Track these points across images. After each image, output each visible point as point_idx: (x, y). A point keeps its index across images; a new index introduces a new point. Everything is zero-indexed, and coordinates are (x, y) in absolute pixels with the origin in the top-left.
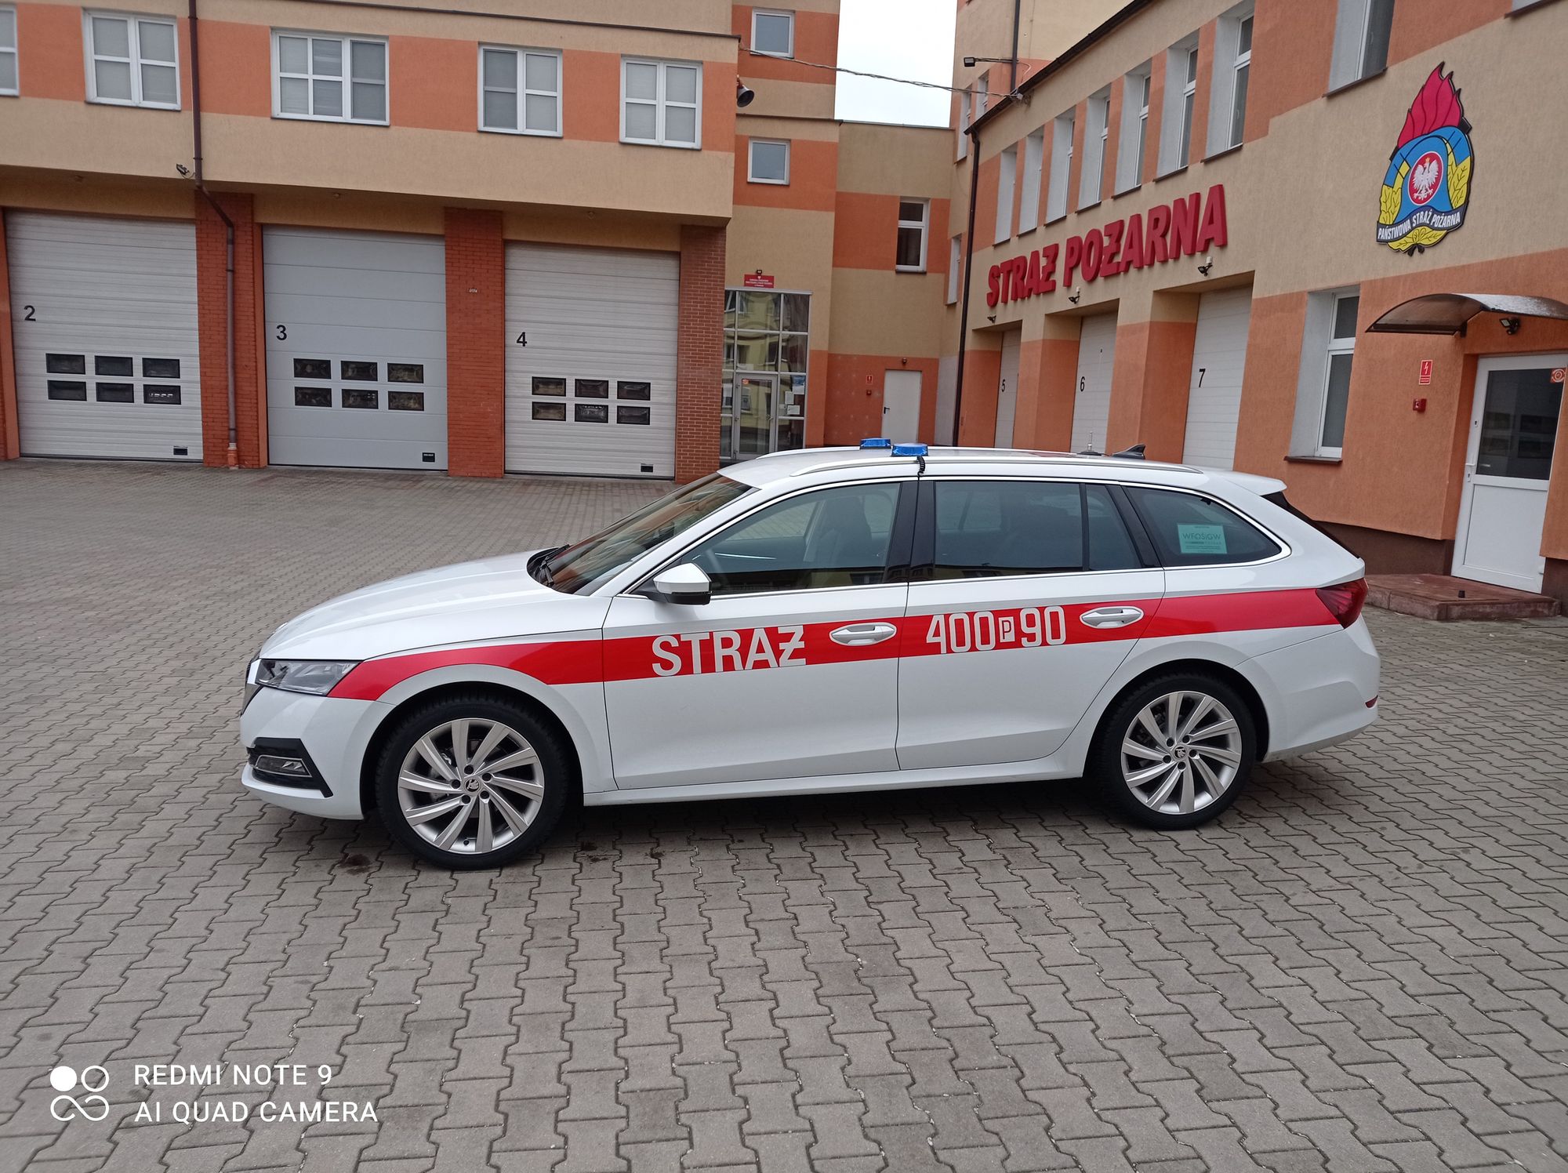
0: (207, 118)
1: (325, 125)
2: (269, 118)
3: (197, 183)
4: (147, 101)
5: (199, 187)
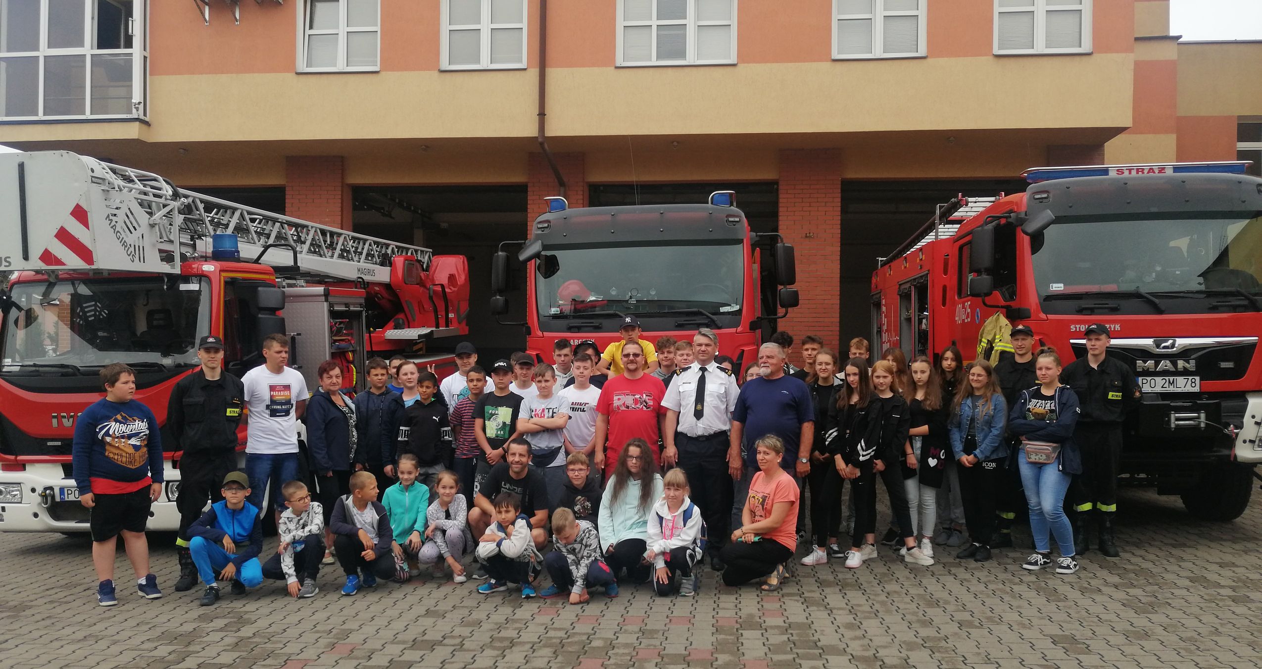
0: (554, 74)
1: (670, 70)
2: (613, 68)
3: (540, 140)
4: (496, 62)
5: (542, 144)
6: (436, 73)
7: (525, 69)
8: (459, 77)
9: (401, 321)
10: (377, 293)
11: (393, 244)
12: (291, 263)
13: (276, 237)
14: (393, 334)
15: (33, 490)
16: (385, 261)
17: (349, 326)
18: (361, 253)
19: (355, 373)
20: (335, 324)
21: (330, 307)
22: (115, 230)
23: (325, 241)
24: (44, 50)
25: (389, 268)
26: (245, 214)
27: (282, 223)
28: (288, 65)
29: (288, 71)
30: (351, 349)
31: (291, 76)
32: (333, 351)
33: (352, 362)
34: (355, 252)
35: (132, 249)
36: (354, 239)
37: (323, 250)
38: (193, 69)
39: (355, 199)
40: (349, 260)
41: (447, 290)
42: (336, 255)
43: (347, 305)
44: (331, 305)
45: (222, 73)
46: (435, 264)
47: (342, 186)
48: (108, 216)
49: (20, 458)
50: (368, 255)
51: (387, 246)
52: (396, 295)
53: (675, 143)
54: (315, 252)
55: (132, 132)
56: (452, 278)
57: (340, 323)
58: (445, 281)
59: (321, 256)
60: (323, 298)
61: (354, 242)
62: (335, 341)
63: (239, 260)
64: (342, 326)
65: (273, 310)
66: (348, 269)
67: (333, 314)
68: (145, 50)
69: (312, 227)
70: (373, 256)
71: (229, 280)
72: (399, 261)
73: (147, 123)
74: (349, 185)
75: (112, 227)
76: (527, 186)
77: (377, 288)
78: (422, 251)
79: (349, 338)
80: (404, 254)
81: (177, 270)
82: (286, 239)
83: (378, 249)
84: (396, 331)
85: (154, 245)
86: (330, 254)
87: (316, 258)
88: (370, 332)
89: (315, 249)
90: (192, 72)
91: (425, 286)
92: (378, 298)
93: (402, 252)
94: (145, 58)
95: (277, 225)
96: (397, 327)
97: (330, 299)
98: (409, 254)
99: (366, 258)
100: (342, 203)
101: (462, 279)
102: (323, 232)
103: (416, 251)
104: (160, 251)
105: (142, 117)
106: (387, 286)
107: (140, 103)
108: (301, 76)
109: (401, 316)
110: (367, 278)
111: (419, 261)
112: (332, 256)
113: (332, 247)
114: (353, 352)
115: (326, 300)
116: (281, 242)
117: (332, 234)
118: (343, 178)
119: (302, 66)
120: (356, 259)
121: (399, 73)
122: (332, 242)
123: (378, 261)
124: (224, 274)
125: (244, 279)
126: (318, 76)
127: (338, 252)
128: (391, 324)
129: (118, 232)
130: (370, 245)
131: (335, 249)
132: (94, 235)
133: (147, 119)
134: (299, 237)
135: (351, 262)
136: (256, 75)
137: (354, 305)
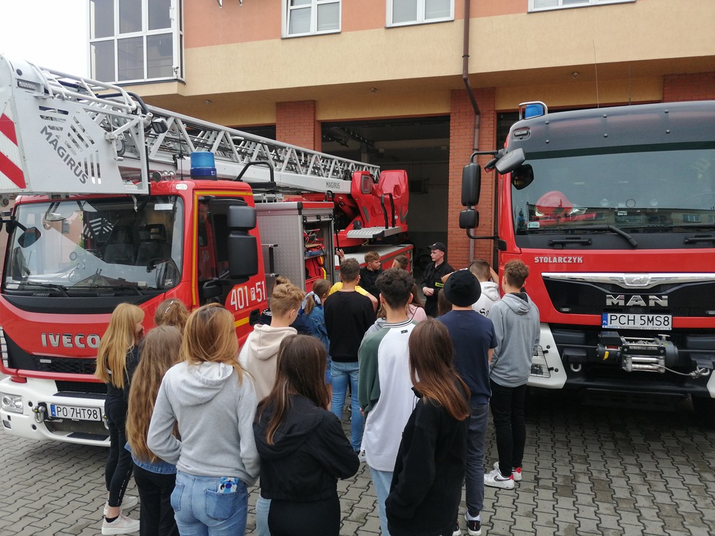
0: (475, 23)
1: (574, 11)
2: (526, 14)
3: (464, 77)
4: (429, 18)
5: (465, 80)
6: (382, 30)
7: (452, 21)
8: (400, 32)
9: (359, 223)
10: (340, 201)
11: (353, 162)
12: (267, 179)
13: (258, 156)
14: (353, 234)
15: (30, 404)
16: (347, 176)
17: (320, 235)
18: (329, 170)
19: (325, 275)
20: (308, 234)
21: (304, 220)
22: (55, 146)
23: (300, 160)
24: (118, 35)
25: (350, 182)
26: (229, 135)
27: (263, 144)
28: (276, 33)
29: (277, 38)
30: (322, 254)
31: (278, 41)
32: (307, 258)
33: (323, 266)
34: (324, 169)
35: (83, 168)
36: (323, 158)
37: (299, 168)
38: (212, 42)
39: (323, 133)
40: (319, 176)
41: (394, 198)
42: (309, 172)
43: (318, 217)
44: (304, 218)
45: (232, 43)
46: (383, 178)
47: (314, 123)
48: (45, 129)
49: (21, 371)
50: (334, 171)
51: (348, 164)
52: (355, 203)
53: (576, 74)
54: (292, 170)
55: (173, 89)
56: (397, 188)
57: (313, 232)
58: (391, 191)
59: (297, 173)
60: (297, 212)
61: (323, 162)
62: (308, 249)
63: (215, 178)
64: (314, 234)
65: (245, 230)
66: (319, 183)
67: (307, 226)
68: (181, 30)
69: (289, 148)
70: (338, 172)
71: (203, 198)
72: (357, 175)
73: (183, 83)
74: (318, 121)
75: (51, 142)
76: (450, 116)
77: (341, 198)
78: (373, 168)
79: (320, 245)
80: (360, 170)
81: (145, 191)
82: (267, 158)
83: (342, 167)
84: (355, 231)
85: (113, 164)
86: (304, 171)
87: (293, 174)
88: (337, 233)
89: (291, 167)
90: (212, 44)
91: (376, 195)
92: (342, 205)
93: (359, 168)
94: (181, 36)
95: (259, 145)
96: (356, 228)
97: (304, 212)
98: (364, 170)
99: (333, 174)
100: (314, 135)
101: (404, 188)
102: (299, 153)
103: (369, 168)
104: (121, 169)
105: (179, 78)
106: (349, 196)
107: (177, 68)
108: (285, 40)
109: (358, 220)
110: (334, 190)
111: (371, 176)
112: (306, 173)
113: (305, 165)
114: (324, 256)
115: (300, 214)
116: (262, 160)
117: (306, 155)
118: (314, 117)
119: (286, 34)
120: (325, 174)
121: (355, 32)
122: (306, 161)
123: (342, 176)
124: (197, 193)
125: (218, 197)
126: (297, 39)
127: (310, 169)
128: (352, 225)
129: (60, 148)
130: (336, 164)
131: (309, 167)
132: (23, 151)
133: (183, 80)
134: (278, 157)
135: (321, 178)
136: (254, 43)
137: (324, 215)
